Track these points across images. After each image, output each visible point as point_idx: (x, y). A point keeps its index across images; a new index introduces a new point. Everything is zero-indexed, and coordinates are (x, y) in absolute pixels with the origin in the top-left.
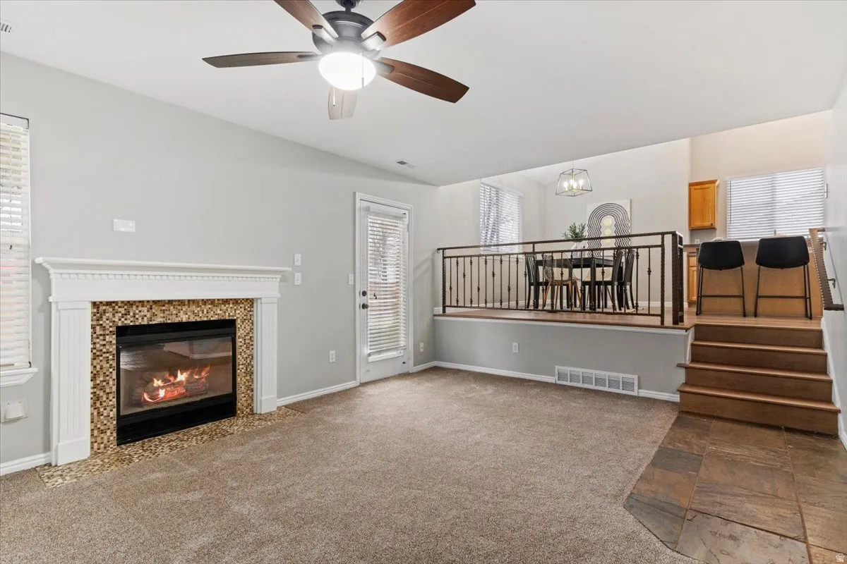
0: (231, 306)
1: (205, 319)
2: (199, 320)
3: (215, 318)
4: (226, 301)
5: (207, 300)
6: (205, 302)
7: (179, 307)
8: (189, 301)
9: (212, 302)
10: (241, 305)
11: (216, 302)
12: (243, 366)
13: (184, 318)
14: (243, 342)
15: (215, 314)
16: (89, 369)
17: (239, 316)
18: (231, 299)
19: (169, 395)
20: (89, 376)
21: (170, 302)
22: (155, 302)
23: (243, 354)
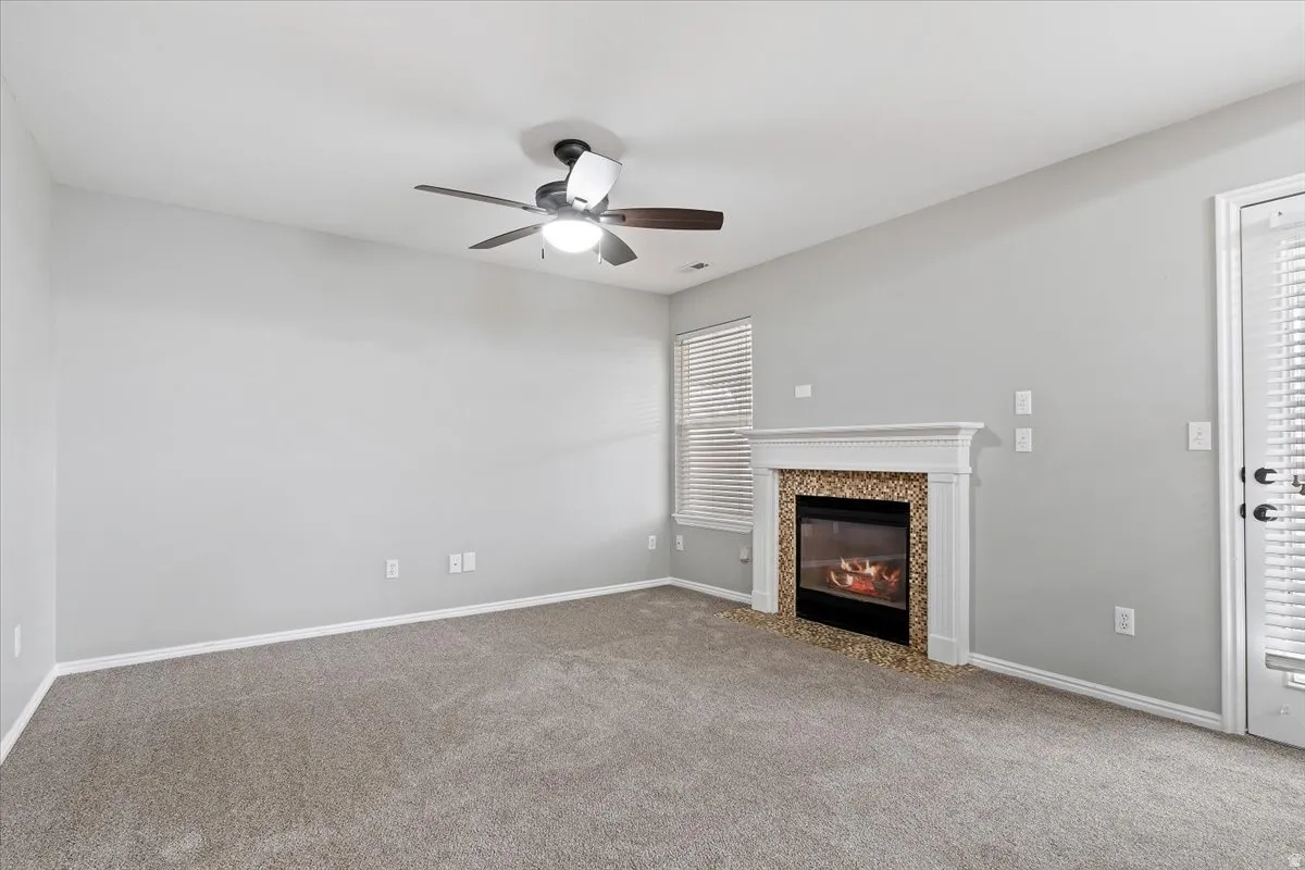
0: (901, 483)
1: (869, 498)
2: (862, 498)
3: (880, 498)
4: (894, 476)
5: (873, 472)
6: (870, 475)
7: (844, 480)
8: (853, 472)
9: (878, 475)
10: (915, 483)
11: (883, 475)
12: (917, 576)
13: (848, 494)
14: (917, 538)
15: (880, 493)
16: (777, 533)
17: (911, 499)
18: (901, 473)
19: (857, 586)
20: (777, 539)
21: (836, 472)
22: (823, 472)
23: (917, 557)
